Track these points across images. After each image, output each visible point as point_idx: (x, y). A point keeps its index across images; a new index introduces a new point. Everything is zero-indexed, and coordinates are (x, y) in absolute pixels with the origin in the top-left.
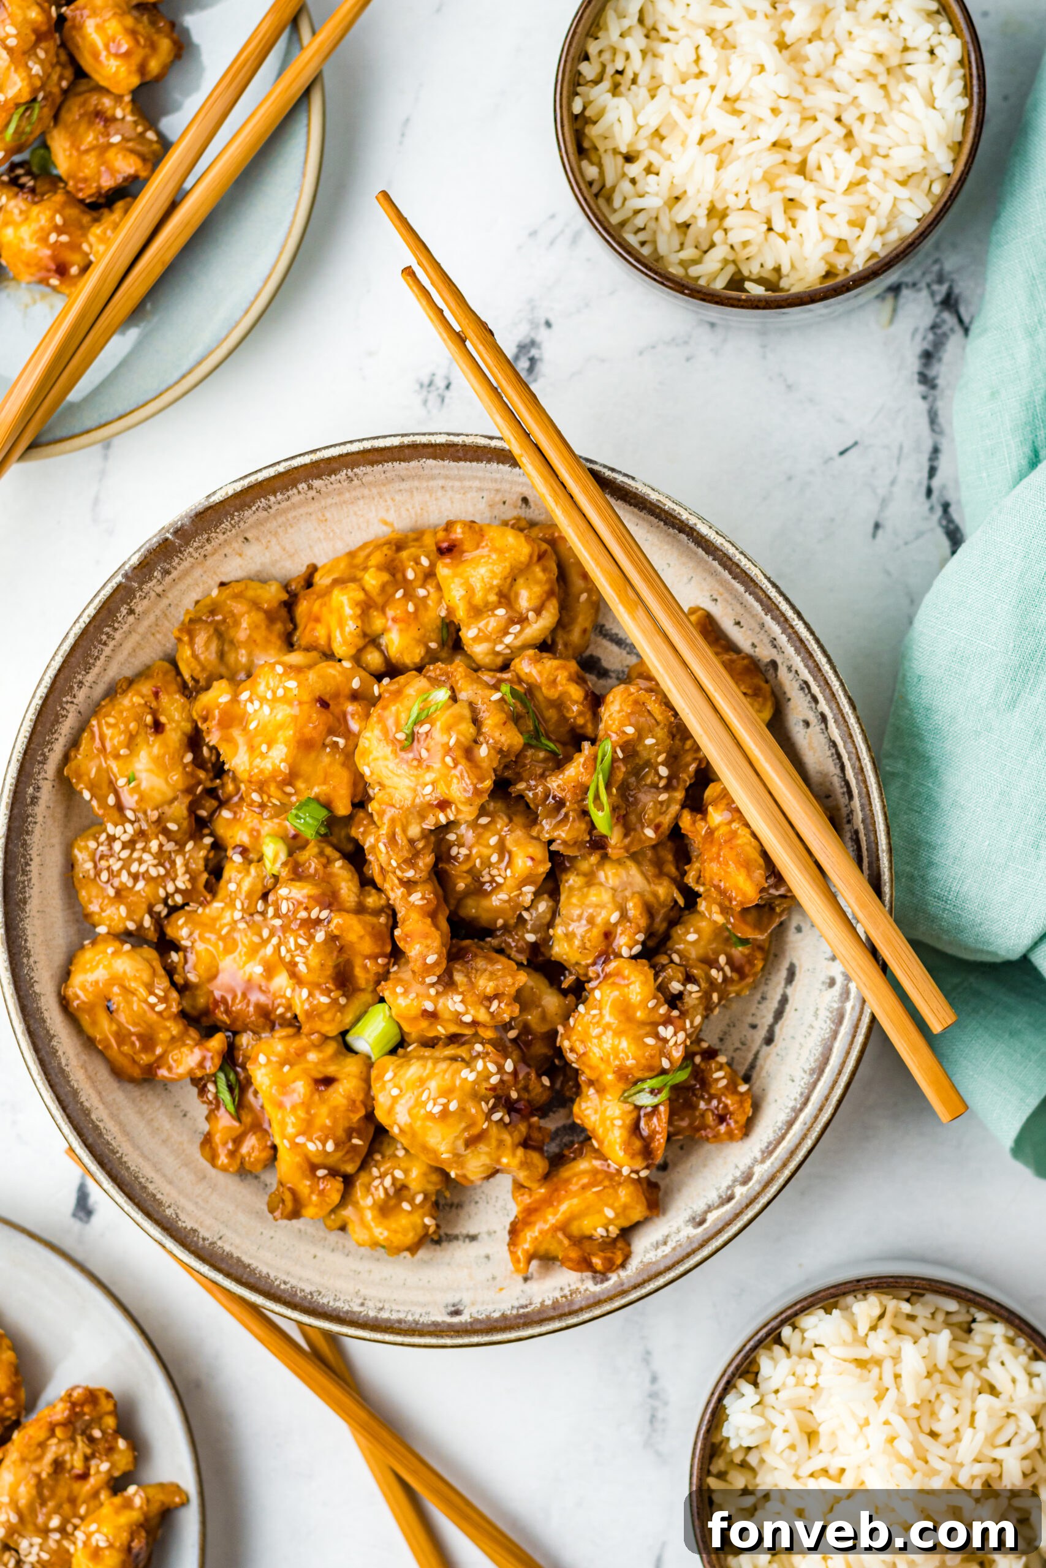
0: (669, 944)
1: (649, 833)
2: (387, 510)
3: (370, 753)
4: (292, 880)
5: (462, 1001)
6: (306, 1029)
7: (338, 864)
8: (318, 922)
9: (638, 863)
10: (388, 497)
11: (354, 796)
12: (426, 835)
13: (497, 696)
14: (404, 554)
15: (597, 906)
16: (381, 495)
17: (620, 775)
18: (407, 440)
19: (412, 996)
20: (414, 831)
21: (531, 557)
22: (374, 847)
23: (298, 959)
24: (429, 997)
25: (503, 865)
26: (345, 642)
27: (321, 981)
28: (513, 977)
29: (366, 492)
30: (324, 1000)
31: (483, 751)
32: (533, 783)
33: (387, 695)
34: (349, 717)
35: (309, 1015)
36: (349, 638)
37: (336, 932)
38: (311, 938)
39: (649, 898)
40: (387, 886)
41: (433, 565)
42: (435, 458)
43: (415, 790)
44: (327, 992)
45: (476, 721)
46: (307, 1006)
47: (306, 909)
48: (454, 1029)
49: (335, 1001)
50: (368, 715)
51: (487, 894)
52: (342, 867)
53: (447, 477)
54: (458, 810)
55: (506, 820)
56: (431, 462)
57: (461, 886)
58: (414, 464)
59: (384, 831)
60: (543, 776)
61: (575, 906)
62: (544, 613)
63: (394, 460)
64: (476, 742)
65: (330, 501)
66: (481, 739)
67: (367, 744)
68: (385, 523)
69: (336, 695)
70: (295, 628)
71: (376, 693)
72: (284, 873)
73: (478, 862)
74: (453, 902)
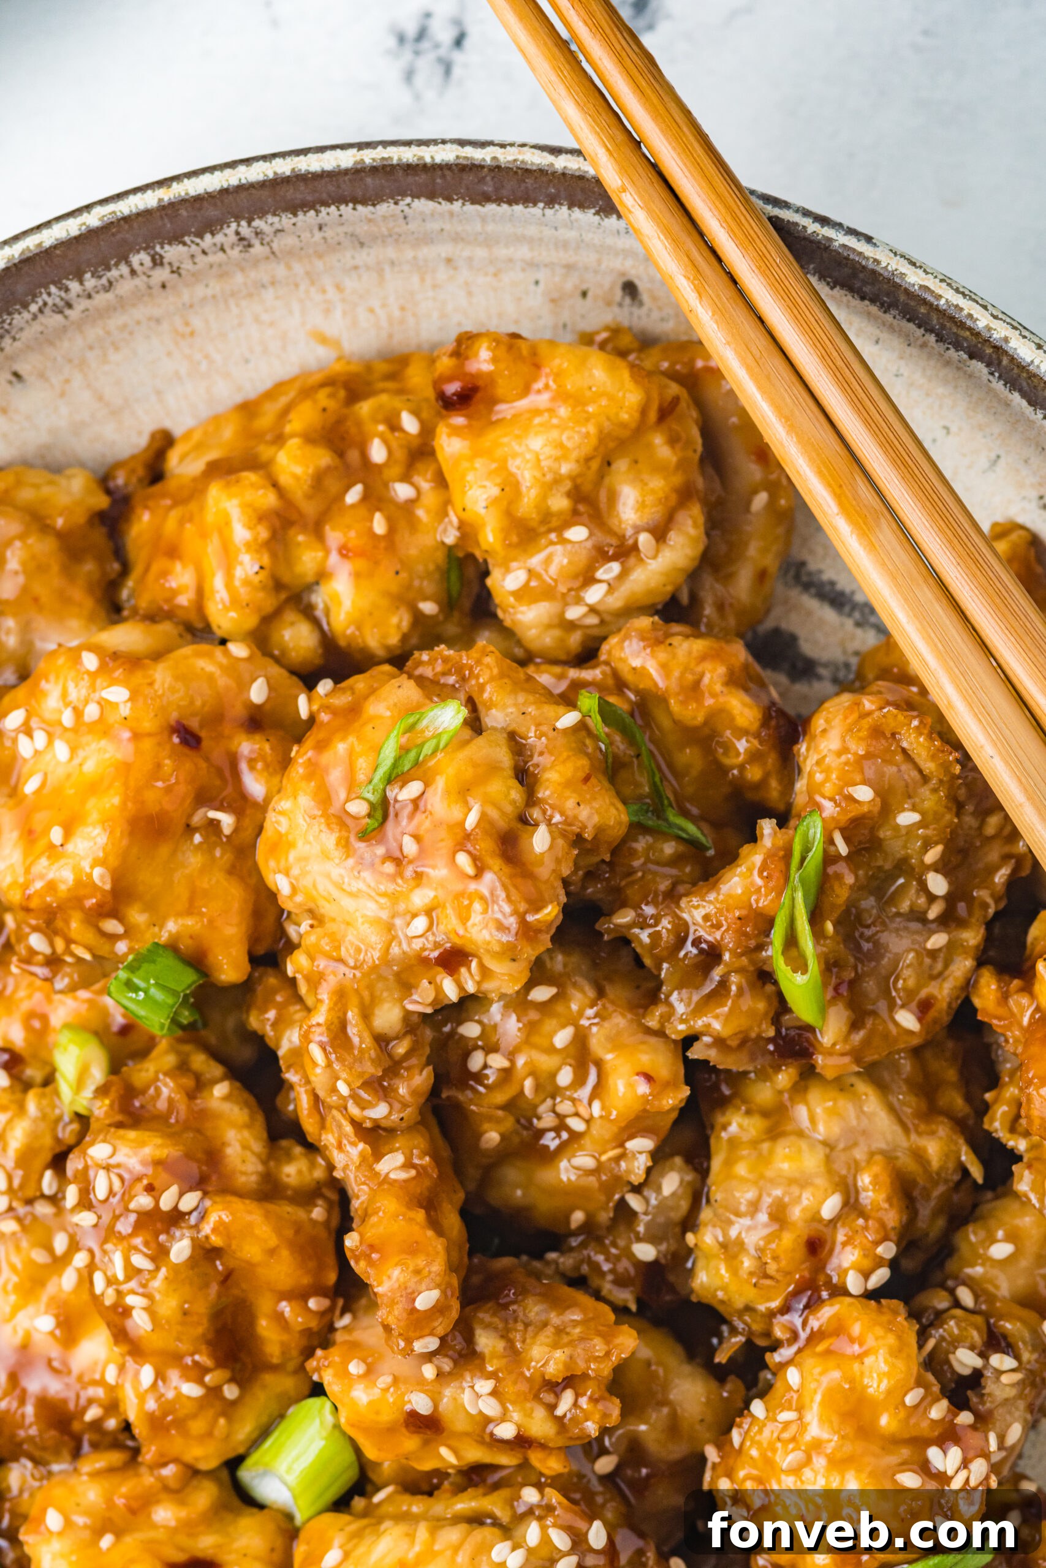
0: (951, 1265)
1: (907, 1020)
2: (327, 311)
3: (291, 845)
4: (120, 1125)
5: (494, 1393)
6: (149, 1454)
7: (221, 1090)
8: (176, 1217)
9: (882, 1087)
10: (327, 282)
11: (254, 939)
12: (412, 1024)
13: (569, 719)
14: (365, 408)
15: (792, 1181)
16: (312, 278)
17: (841, 894)
18: (369, 157)
19: (384, 1380)
20: (388, 1017)
21: (644, 412)
22: (299, 1054)
23: (131, 1300)
24: (421, 1383)
25: (585, 1093)
26: (235, 602)
27: (183, 1347)
28: (607, 1338)
29: (280, 271)
30: (191, 1390)
31: (540, 841)
32: (649, 910)
33: (324, 717)
34: (243, 766)
35: (158, 1423)
36: (244, 592)
37: (216, 1241)
38: (160, 1255)
39: (906, 1162)
40: (328, 1139)
41: (427, 432)
42: (431, 196)
43: (390, 927)
44: (197, 1373)
45: (524, 776)
46: (151, 1405)
47: (150, 1189)
48: (475, 1454)
49: (214, 1392)
50: (285, 763)
51: (549, 1157)
52: (227, 1098)
53: (457, 238)
54: (485, 972)
55: (591, 993)
56: (422, 205)
57: (492, 1137)
58: (385, 208)
59: (320, 1017)
60: (672, 897)
61: (743, 1180)
62: (674, 537)
63: (340, 200)
64: (523, 820)
65: (200, 291)
66: (536, 813)
67: (283, 825)
68: (323, 339)
69: (216, 718)
70: (126, 570)
71: (304, 713)
72: (101, 1109)
73: (528, 1084)
74: (473, 1173)
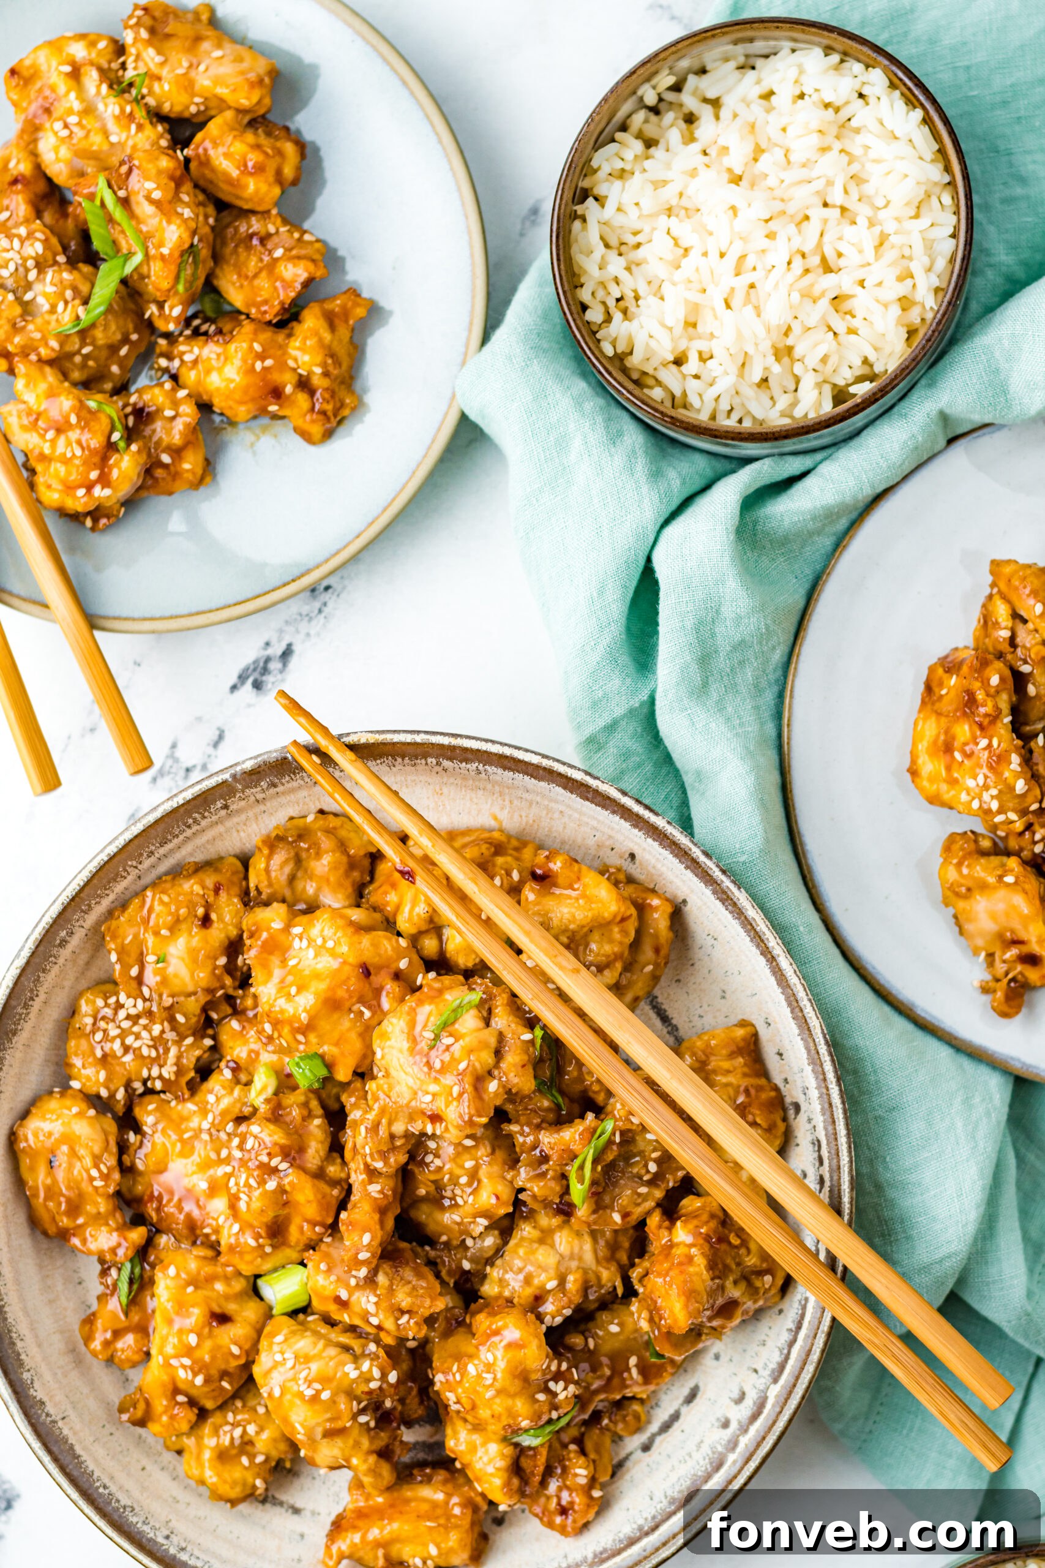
0: (591, 1325)
1: (617, 1217)
2: (502, 809)
3: (389, 1039)
4: (268, 1120)
5: (376, 1304)
6: (223, 1259)
7: (317, 1122)
8: (275, 1170)
9: (595, 1240)
10: (507, 798)
11: (357, 1066)
12: (407, 1135)
13: (527, 1036)
14: (500, 860)
15: (540, 1267)
16: (501, 794)
17: (610, 1156)
18: (545, 763)
19: (333, 1278)
20: (399, 1128)
21: (615, 916)
22: (355, 1123)
23: (242, 1196)
24: (347, 1286)
25: (469, 1190)
26: (410, 919)
27: (256, 1223)
28: (433, 1299)
29: (489, 786)
30: (252, 1243)
31: (493, 1086)
32: (526, 1129)
33: (425, 989)
34: (384, 993)
35: (232, 1249)
36: (415, 919)
37: (288, 1188)
38: (262, 1182)
39: (592, 1277)
40: (352, 1165)
41: (522, 882)
42: (565, 788)
43: (416, 1093)
44: (257, 1237)
45: (498, 1053)
46: (233, 1240)
47: (269, 1154)
48: (357, 1322)
49: (261, 1247)
50: (402, 1000)
51: (442, 1208)
52: (318, 1126)
53: (569, 806)
54: (447, 1129)
55: (489, 1150)
56: (560, 790)
57: (422, 1192)
58: (542, 784)
59: (371, 1116)
60: (538, 1127)
61: (520, 1257)
62: (606, 972)
63: (526, 773)
64: (490, 1073)
65: (452, 780)
66: (496, 1073)
67: (390, 1029)
68: (495, 818)
69: (380, 968)
70: (372, 880)
71: (418, 983)
72: (263, 1108)
73: (447, 1177)
74: (408, 1201)
